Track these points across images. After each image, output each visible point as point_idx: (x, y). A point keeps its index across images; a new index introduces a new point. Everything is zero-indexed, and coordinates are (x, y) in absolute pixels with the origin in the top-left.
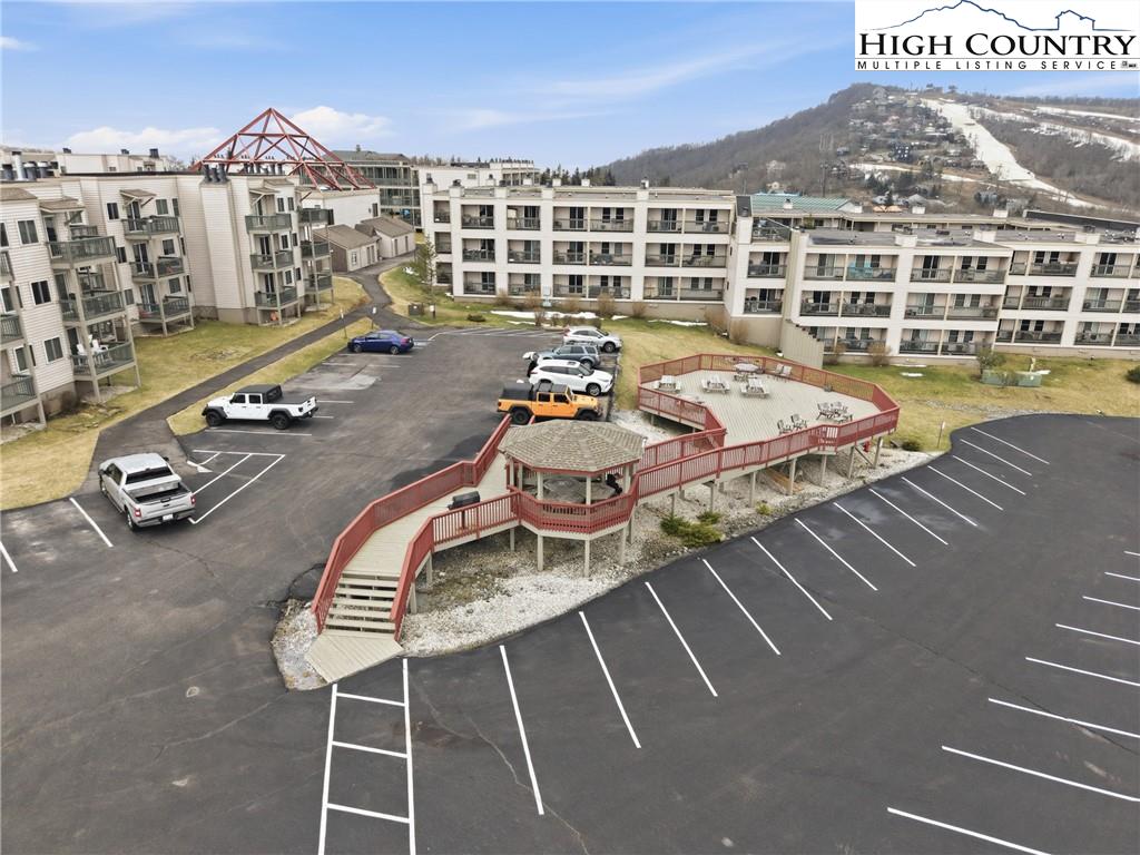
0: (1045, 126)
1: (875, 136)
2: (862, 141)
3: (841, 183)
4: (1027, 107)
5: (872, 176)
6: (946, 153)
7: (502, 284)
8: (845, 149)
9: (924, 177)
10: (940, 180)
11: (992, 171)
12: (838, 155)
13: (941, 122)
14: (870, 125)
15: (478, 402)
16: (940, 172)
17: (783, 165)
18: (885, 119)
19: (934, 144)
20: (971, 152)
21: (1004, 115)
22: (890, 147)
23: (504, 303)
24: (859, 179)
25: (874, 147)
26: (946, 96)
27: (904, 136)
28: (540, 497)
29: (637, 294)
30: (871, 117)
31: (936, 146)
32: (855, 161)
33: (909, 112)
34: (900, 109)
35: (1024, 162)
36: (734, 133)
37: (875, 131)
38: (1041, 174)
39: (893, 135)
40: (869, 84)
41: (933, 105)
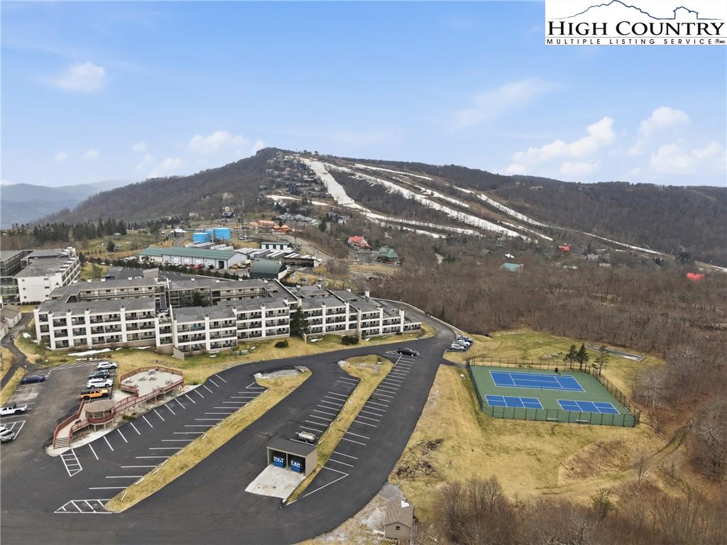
0: (358, 174)
1: (279, 180)
2: (273, 182)
3: (262, 207)
4: (350, 164)
5: (278, 204)
6: (314, 190)
7: (71, 344)
8: (265, 186)
9: (304, 203)
10: (311, 204)
11: (335, 199)
12: (261, 190)
13: (311, 172)
14: (276, 173)
15: (73, 396)
16: (311, 201)
17: (231, 196)
18: (284, 170)
19: (308, 184)
20: (325, 189)
21: (340, 168)
22: (287, 186)
23: (73, 350)
24: (271, 205)
25: (279, 186)
26: (314, 157)
27: (293, 180)
28: (94, 418)
29: (125, 340)
30: (277, 168)
31: (309, 186)
32: (270, 193)
33: (295, 166)
34: (290, 164)
35: (349, 194)
36: (204, 170)
37: (279, 176)
38: (357, 200)
39: (288, 179)
40: (275, 148)
41: (307, 162)
